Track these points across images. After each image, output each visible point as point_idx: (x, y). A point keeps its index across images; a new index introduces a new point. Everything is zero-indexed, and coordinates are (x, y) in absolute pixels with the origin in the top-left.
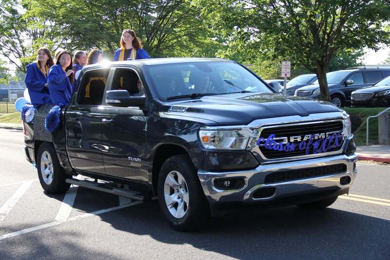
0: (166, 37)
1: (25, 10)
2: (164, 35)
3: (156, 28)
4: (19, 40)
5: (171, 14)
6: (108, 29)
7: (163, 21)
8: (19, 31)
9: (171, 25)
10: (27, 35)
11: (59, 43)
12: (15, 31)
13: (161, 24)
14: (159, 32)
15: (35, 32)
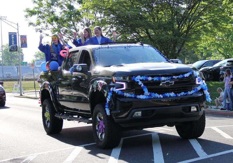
0: (194, 24)
1: (81, 5)
2: (193, 22)
3: (185, 17)
4: (76, 29)
5: (198, 4)
6: (146, 18)
7: (192, 10)
8: (76, 23)
9: (198, 14)
10: (82, 25)
11: (107, 31)
12: (73, 22)
13: (189, 14)
14: (188, 20)
15: (88, 23)
